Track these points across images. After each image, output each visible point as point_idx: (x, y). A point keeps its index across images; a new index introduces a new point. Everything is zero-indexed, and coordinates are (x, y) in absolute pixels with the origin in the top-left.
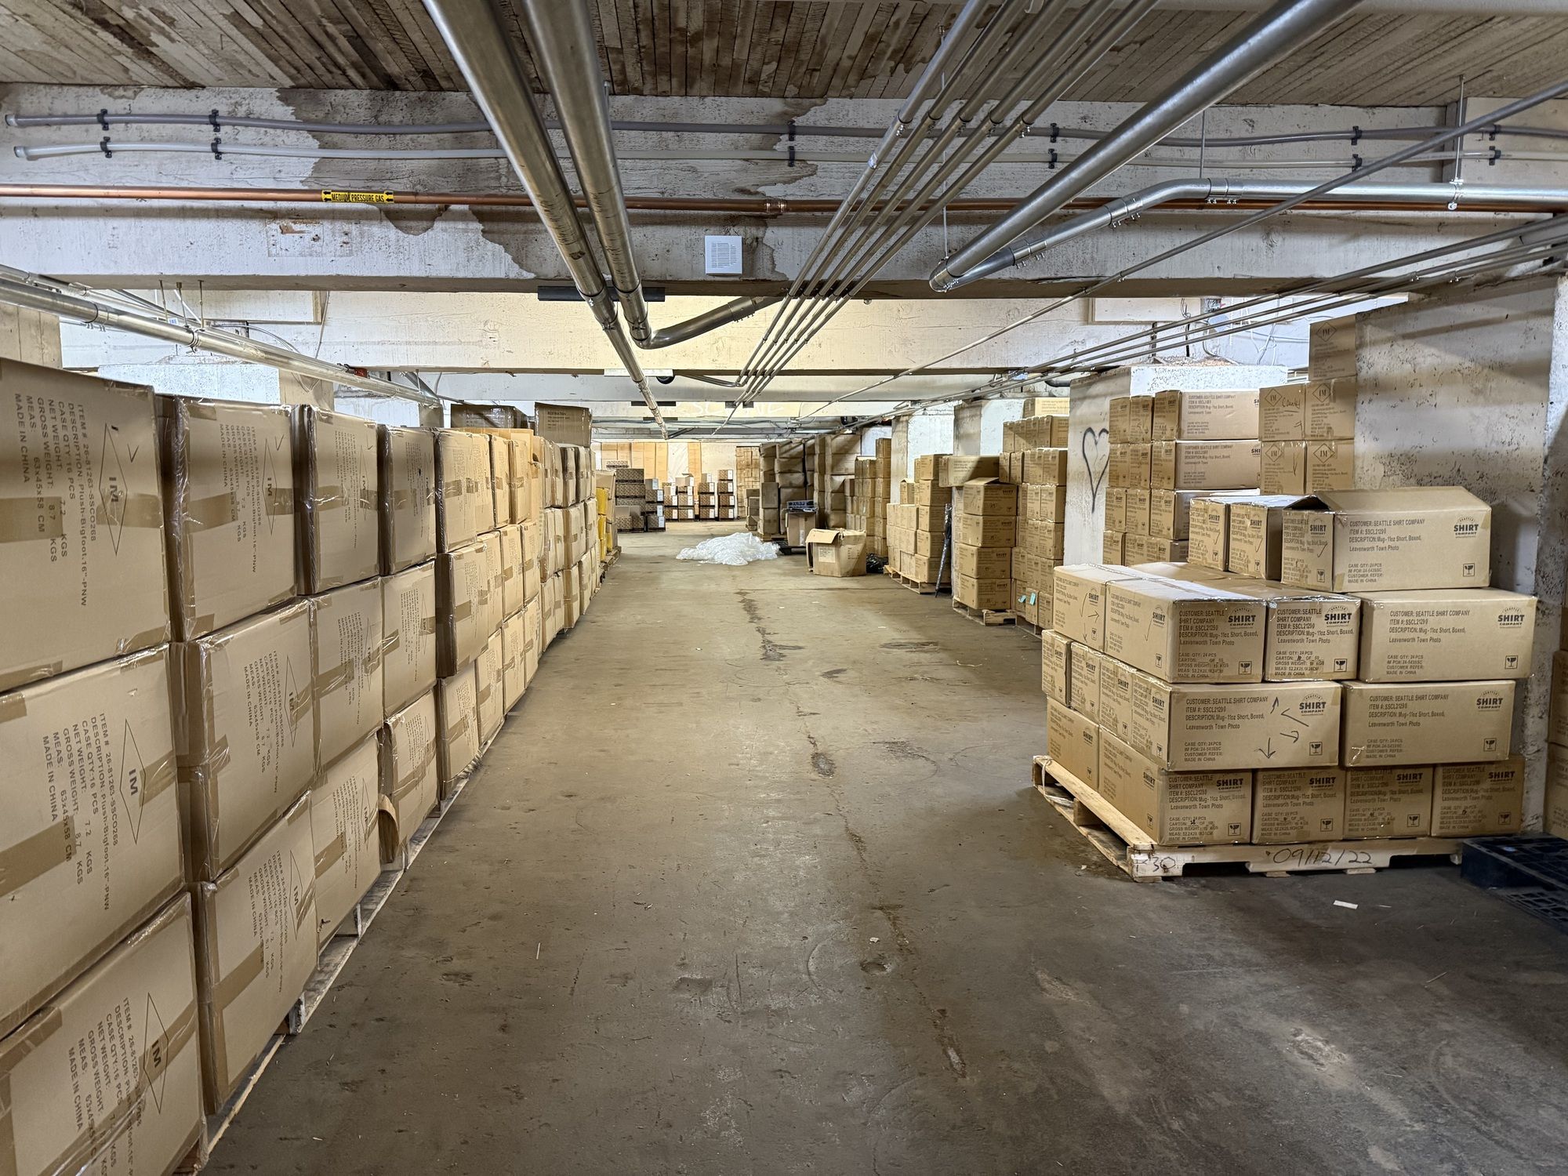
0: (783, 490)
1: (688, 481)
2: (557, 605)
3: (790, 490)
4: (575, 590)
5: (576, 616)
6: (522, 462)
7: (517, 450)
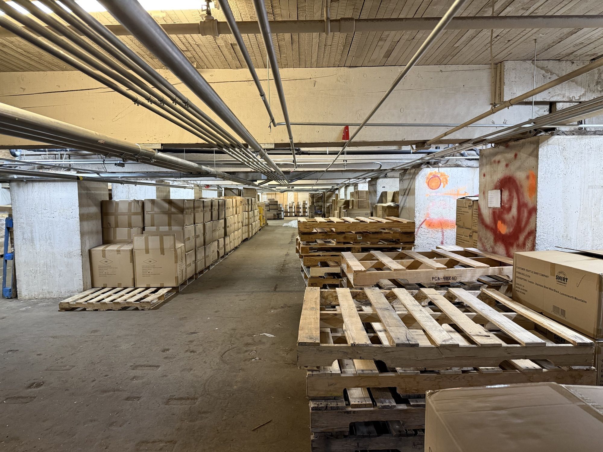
0: (316, 207)
1: (293, 204)
2: (246, 232)
3: (318, 207)
4: (250, 230)
5: (251, 236)
6: (238, 203)
7: (237, 201)
